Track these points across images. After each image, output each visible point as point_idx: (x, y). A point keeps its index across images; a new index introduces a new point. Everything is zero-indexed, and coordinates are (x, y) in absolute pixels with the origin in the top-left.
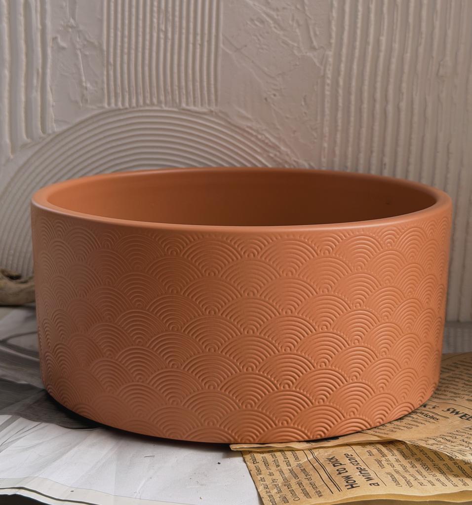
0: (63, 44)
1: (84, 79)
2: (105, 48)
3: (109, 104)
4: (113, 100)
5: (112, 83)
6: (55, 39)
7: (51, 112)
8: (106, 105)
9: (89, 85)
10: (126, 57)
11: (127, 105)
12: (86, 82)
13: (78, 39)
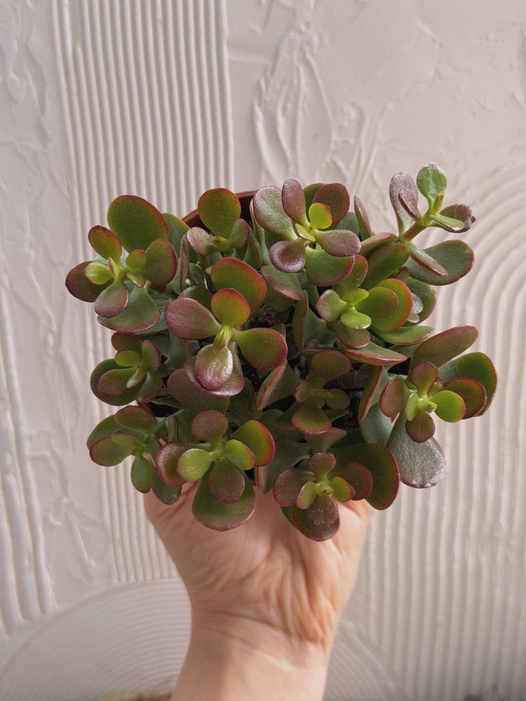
0: (57, 523)
1: (86, 555)
2: (108, 523)
3: (119, 579)
4: (124, 577)
5: (121, 559)
6: (45, 519)
7: (50, 593)
8: (115, 581)
9: (93, 563)
10: (135, 533)
11: (141, 578)
12: (89, 559)
13: (75, 516)
